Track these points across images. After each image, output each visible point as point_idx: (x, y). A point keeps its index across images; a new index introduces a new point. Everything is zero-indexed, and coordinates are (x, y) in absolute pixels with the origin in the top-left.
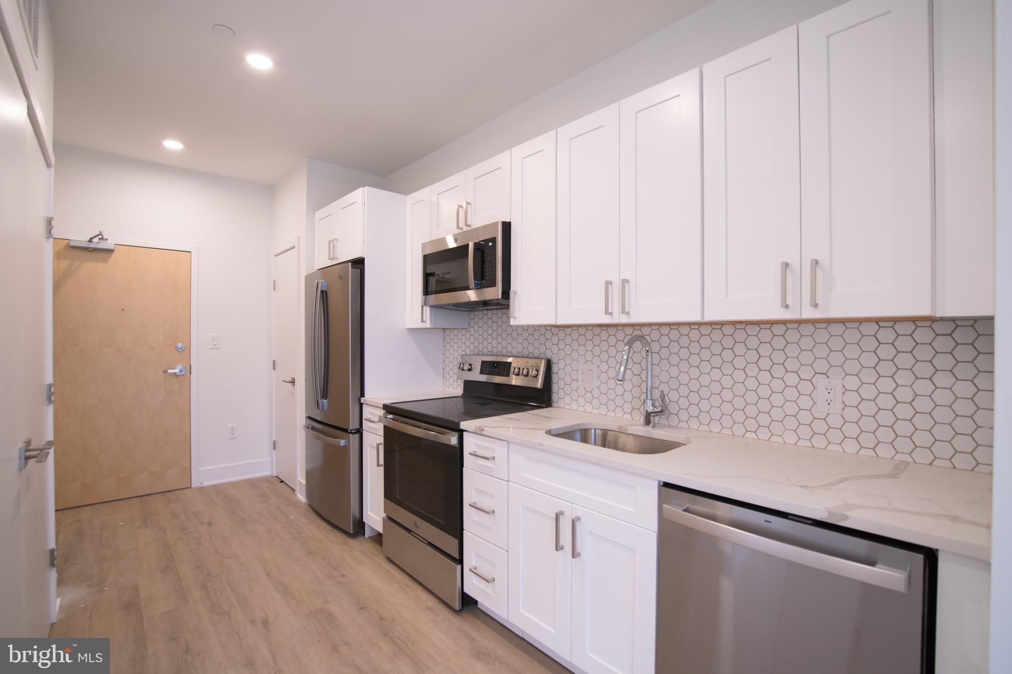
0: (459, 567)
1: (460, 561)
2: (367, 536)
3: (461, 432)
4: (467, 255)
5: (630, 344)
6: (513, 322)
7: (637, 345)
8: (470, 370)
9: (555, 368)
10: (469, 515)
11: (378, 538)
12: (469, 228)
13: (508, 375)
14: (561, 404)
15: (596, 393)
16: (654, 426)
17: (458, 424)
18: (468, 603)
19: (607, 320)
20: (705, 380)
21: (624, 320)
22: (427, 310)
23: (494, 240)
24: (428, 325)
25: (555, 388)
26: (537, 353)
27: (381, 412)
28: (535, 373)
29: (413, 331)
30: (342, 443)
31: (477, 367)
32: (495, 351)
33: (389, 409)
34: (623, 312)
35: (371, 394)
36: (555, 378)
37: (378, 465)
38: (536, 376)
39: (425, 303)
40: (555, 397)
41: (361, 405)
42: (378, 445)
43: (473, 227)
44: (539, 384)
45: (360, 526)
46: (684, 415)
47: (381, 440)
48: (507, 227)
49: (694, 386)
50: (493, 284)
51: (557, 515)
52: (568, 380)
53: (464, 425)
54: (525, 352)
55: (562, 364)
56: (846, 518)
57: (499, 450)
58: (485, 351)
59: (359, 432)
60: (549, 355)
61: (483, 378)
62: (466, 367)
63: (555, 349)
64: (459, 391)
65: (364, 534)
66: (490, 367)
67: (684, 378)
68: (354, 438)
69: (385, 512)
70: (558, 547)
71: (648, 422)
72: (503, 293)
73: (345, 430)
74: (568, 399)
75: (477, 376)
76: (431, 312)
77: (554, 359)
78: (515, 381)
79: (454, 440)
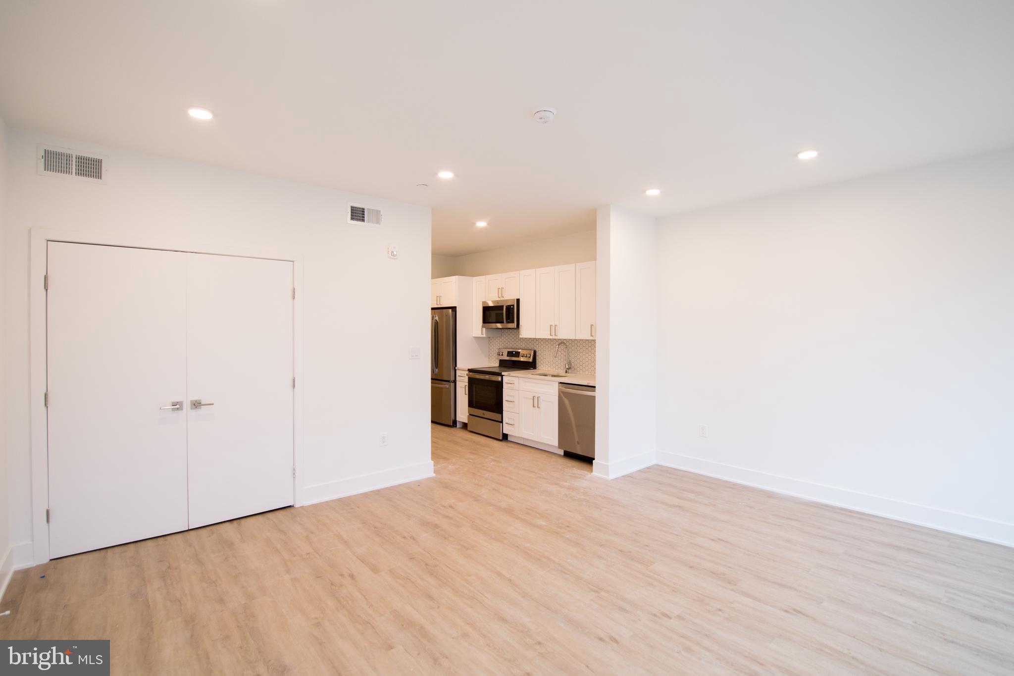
0: (501, 424)
1: (502, 422)
2: (458, 427)
3: (502, 376)
4: (503, 310)
5: (559, 345)
6: (520, 336)
7: (562, 347)
8: (502, 355)
9: (537, 354)
10: (505, 404)
11: (465, 426)
12: (503, 299)
13: (519, 357)
14: (540, 368)
15: (552, 363)
16: (569, 373)
17: (501, 373)
18: (505, 437)
19: (551, 337)
20: (584, 357)
21: (556, 338)
22: (484, 329)
23: (513, 306)
24: (484, 336)
25: (537, 362)
26: (530, 348)
27: (467, 372)
28: (529, 355)
29: (476, 338)
30: (447, 386)
31: (505, 354)
32: (513, 347)
33: (470, 370)
34: (555, 335)
35: (459, 365)
36: (537, 358)
37: (466, 394)
38: (530, 357)
39: (483, 327)
40: (537, 365)
41: (455, 370)
42: (465, 386)
43: (506, 298)
44: (531, 360)
45: (455, 423)
46: (578, 369)
47: (467, 384)
48: (518, 300)
49: (581, 359)
50: (513, 322)
51: (533, 397)
52: (542, 358)
53: (503, 374)
54: (526, 348)
55: (540, 352)
56: (589, 383)
57: (516, 380)
58: (509, 347)
59: (455, 382)
60: (535, 349)
61: (508, 358)
62: (501, 354)
63: (537, 346)
64: (497, 364)
65: (456, 427)
66: (510, 354)
67: (578, 357)
68: (452, 385)
69: (469, 413)
70: (533, 406)
71: (566, 372)
72: (517, 325)
73: (448, 381)
74: (542, 366)
75: (505, 357)
76: (486, 330)
77: (537, 351)
78: (522, 359)
79: (500, 379)
